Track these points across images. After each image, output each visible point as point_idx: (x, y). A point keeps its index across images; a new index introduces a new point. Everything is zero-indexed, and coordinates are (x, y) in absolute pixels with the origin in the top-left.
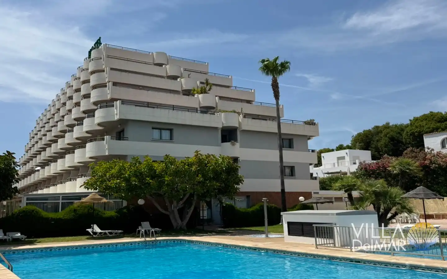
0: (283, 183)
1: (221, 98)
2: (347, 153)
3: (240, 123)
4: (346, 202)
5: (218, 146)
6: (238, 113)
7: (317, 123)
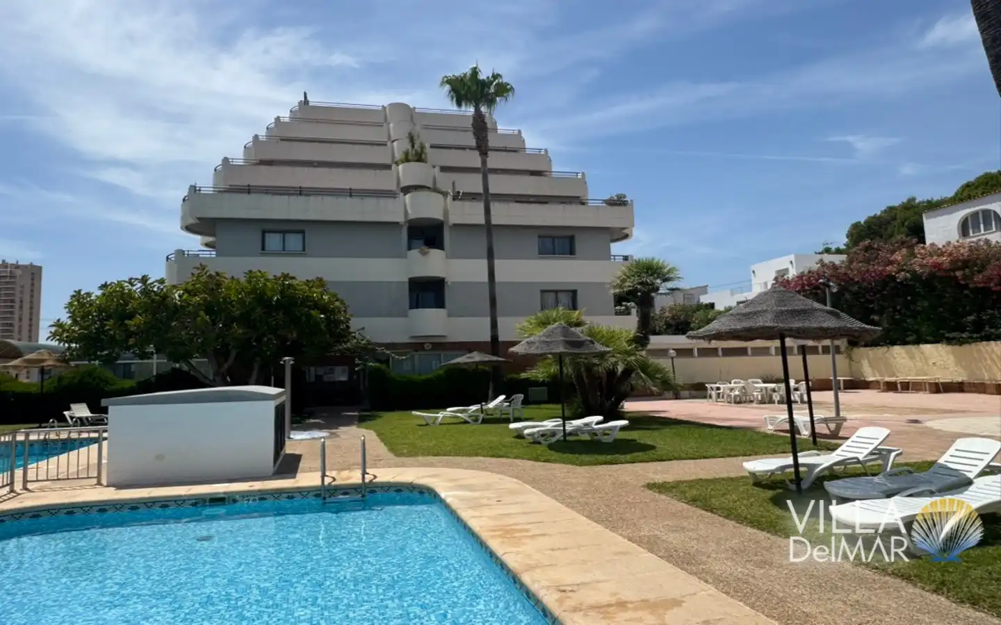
0: (494, 325)
1: (444, 169)
2: (791, 262)
3: (446, 213)
4: (672, 358)
5: (399, 256)
6: (442, 193)
7: (629, 202)
